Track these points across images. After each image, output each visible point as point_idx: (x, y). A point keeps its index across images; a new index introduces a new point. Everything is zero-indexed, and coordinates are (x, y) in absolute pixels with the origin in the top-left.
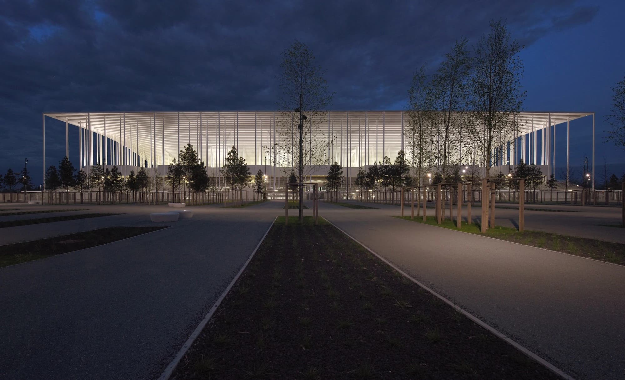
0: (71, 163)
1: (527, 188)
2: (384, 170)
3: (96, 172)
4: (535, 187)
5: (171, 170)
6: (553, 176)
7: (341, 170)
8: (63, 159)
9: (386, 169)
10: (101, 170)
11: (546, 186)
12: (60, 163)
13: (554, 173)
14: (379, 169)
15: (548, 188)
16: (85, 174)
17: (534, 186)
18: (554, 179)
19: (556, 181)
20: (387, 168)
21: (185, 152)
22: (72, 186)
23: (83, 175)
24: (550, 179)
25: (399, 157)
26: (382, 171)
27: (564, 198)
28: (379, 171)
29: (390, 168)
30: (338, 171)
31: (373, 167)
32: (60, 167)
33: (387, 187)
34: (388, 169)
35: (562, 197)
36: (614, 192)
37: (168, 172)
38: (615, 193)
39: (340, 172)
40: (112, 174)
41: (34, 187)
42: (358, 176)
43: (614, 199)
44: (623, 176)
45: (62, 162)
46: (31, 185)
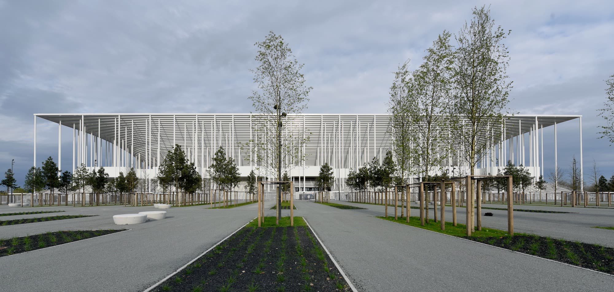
0: (56, 164)
1: (516, 189)
2: (373, 170)
3: (81, 172)
4: (524, 188)
5: (161, 171)
6: (542, 178)
7: (331, 171)
8: (47, 160)
9: (374, 169)
10: (86, 171)
11: (535, 188)
12: (43, 164)
13: (543, 175)
14: (368, 170)
15: (538, 189)
16: (70, 175)
17: (523, 186)
18: (542, 180)
19: (545, 182)
20: (376, 168)
21: (173, 153)
22: (57, 187)
23: (69, 176)
24: (538, 180)
25: (387, 158)
26: (371, 171)
27: (554, 199)
28: (368, 171)
29: (379, 168)
30: (328, 171)
31: (363, 168)
32: (43, 168)
33: (376, 188)
34: (377, 170)
35: (551, 197)
36: (603, 193)
37: (158, 173)
38: (604, 195)
39: (330, 172)
40: (99, 175)
41: (19, 188)
42: (349, 177)
43: (604, 201)
44: (612, 178)
45: (46, 163)
46: (16, 187)
